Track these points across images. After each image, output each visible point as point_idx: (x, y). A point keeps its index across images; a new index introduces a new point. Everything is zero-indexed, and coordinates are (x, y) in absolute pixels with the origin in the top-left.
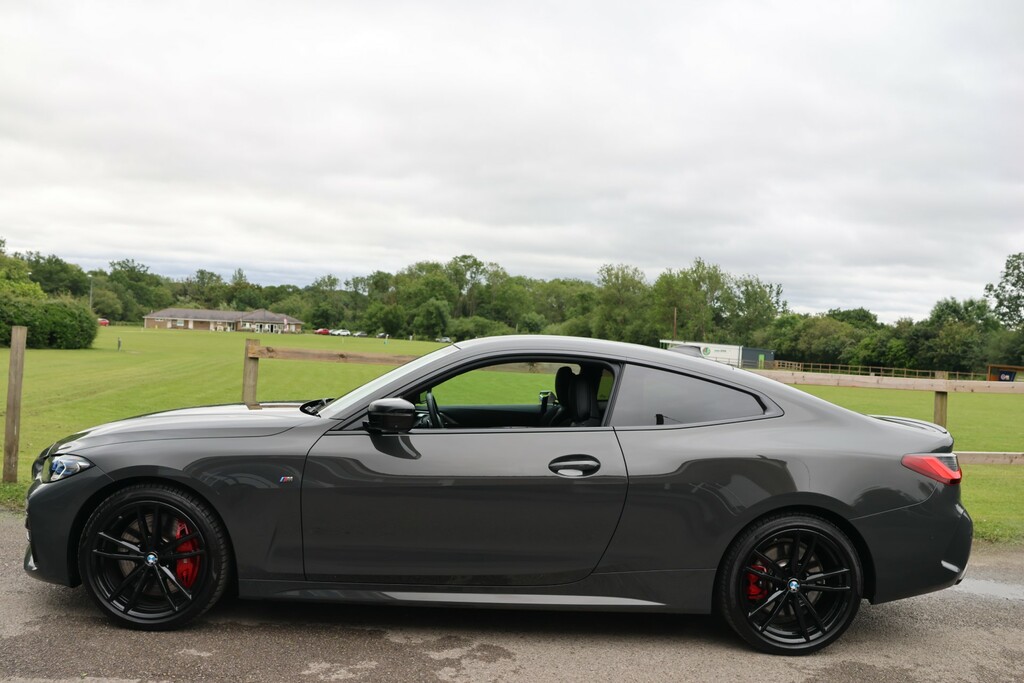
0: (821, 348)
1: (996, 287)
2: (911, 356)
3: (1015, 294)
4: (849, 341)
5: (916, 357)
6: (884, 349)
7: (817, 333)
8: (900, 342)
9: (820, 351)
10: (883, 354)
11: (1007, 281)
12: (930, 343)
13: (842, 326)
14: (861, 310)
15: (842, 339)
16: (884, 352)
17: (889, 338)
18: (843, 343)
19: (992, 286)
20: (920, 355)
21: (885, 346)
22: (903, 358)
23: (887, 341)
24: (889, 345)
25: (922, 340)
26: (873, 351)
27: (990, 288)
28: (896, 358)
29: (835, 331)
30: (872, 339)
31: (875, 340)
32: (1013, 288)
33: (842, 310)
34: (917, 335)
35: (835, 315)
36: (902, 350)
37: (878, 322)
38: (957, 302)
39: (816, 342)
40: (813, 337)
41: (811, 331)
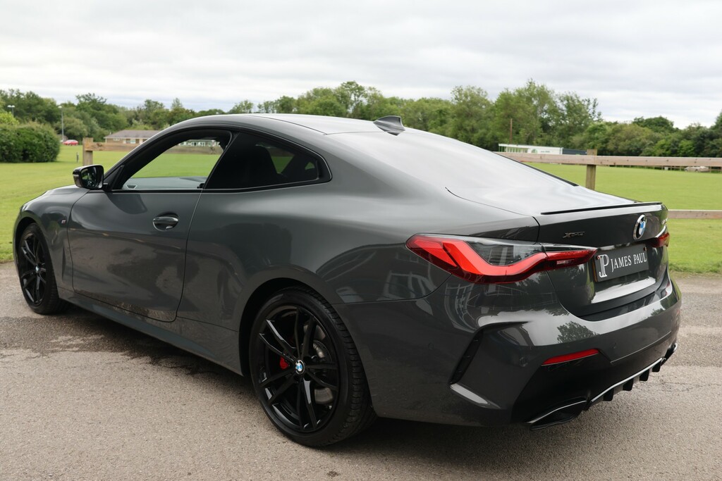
0: (626, 148)
4: (648, 142)
5: (702, 154)
6: (676, 148)
7: (623, 137)
8: (689, 143)
9: (625, 151)
10: (675, 152)
12: (714, 142)
13: (644, 130)
14: (661, 118)
15: (643, 140)
16: (676, 150)
17: (681, 139)
18: (644, 144)
20: (705, 152)
21: (677, 146)
23: (679, 142)
24: (680, 145)
25: (707, 141)
26: (667, 150)
28: (685, 155)
29: (638, 135)
30: (667, 140)
31: (669, 141)
33: (645, 119)
34: (704, 137)
35: (639, 122)
36: (690, 149)
37: (674, 127)
39: (622, 143)
40: (620, 140)
41: (619, 135)
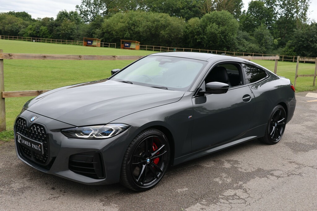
0: (10, 29)
1: (79, 6)
2: (50, 33)
3: (86, 10)
4: (22, 26)
5: (52, 34)
6: (39, 30)
7: (7, 22)
8: (45, 27)
9: (9, 30)
10: (38, 32)
11: (83, 4)
12: (58, 28)
13: (18, 19)
14: (24, 12)
15: (19, 25)
16: (39, 32)
17: (40, 26)
18: (20, 27)
19: (78, 6)
20: (54, 33)
21: (39, 29)
22: (47, 34)
23: (40, 27)
24: (41, 29)
25: (54, 27)
26: (34, 31)
27: (77, 7)
28: (44, 34)
29: (15, 22)
30: (33, 25)
31: (34, 27)
32: (86, 7)
33: (15, 12)
34: (52, 25)
35: (11, 13)
36: (46, 31)
37: (32, 18)
38: (67, 12)
39: (7, 26)
40: (5, 24)
41: (4, 21)
